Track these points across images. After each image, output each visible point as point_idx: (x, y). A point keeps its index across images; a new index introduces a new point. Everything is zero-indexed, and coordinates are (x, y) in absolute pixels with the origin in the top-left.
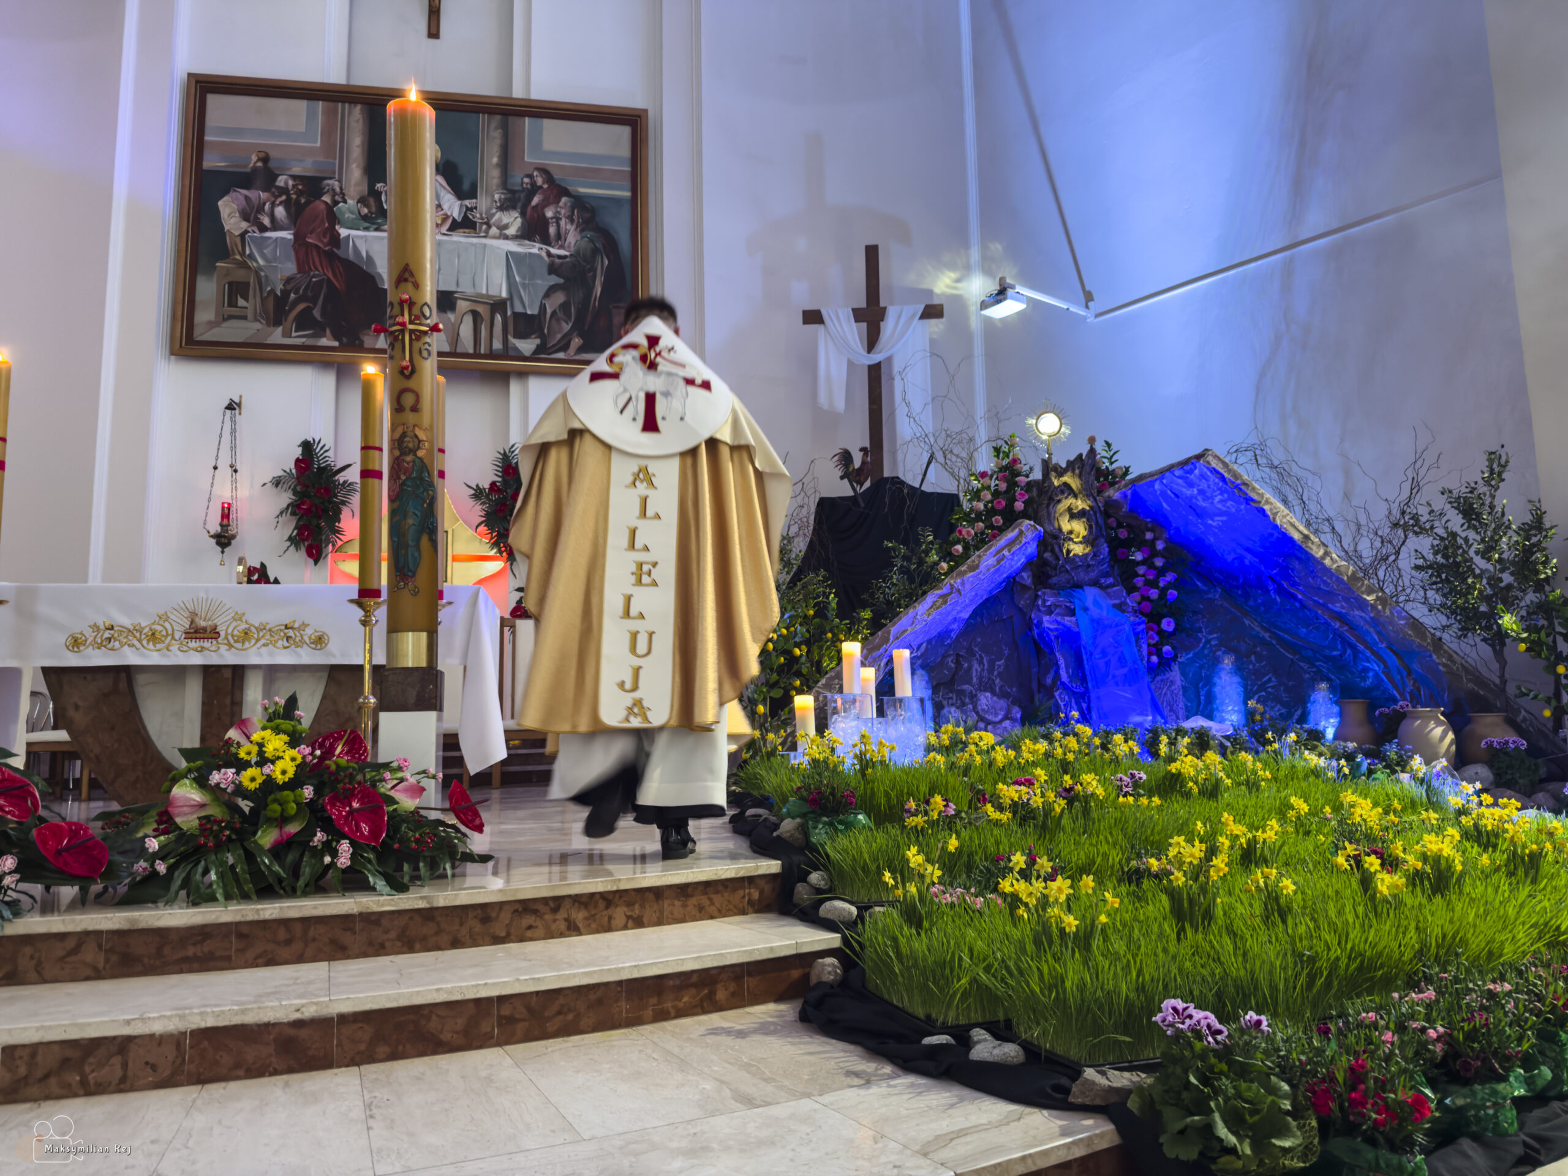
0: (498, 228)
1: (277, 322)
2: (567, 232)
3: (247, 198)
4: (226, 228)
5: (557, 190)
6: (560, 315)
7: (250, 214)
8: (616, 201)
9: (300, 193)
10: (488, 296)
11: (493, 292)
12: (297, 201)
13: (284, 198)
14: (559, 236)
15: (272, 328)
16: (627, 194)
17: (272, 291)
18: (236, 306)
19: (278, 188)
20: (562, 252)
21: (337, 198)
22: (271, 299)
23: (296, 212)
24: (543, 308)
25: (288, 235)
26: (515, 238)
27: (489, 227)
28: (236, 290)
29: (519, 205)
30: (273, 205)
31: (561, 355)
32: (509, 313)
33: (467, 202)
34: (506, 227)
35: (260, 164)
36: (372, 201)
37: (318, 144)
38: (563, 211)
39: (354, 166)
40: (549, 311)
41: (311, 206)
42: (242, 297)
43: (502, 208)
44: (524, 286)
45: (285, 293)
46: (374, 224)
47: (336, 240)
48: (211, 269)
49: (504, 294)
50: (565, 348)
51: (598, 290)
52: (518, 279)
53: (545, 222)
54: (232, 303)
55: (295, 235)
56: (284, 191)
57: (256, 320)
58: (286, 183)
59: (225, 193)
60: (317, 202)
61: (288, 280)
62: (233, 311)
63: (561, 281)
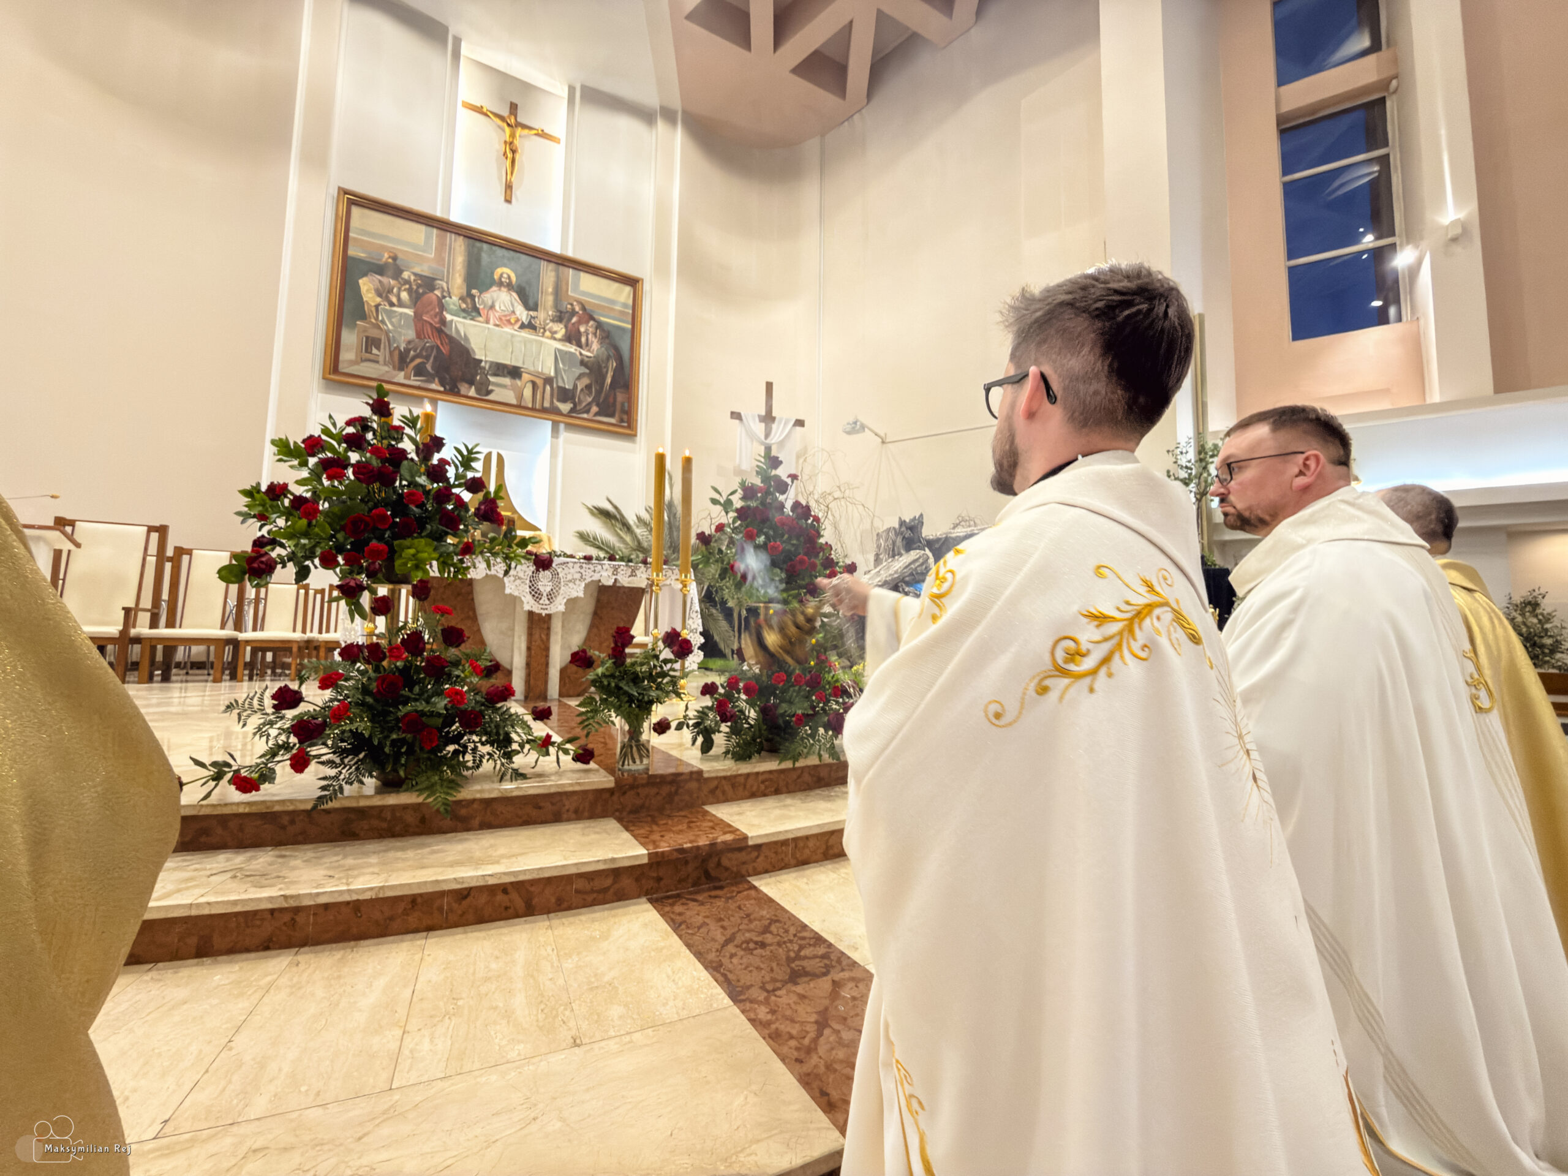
0: (550, 332)
1: (401, 369)
2: (592, 342)
3: (380, 282)
4: (365, 299)
5: (588, 316)
6: (587, 392)
7: (383, 293)
8: (623, 329)
9: (419, 286)
10: (542, 373)
11: (546, 371)
12: (417, 291)
13: (407, 286)
14: (587, 344)
15: (396, 372)
16: (629, 326)
17: (398, 348)
18: (371, 353)
19: (402, 279)
20: (589, 354)
21: (445, 294)
22: (397, 352)
23: (416, 298)
24: (575, 386)
25: (410, 312)
26: (560, 340)
27: (545, 331)
28: (371, 343)
29: (565, 320)
30: (399, 290)
31: (585, 416)
32: (555, 386)
33: (531, 313)
34: (556, 332)
35: (390, 260)
36: (469, 301)
37: (433, 255)
38: (591, 330)
39: (457, 275)
40: (579, 389)
41: (427, 296)
42: (376, 348)
43: (552, 321)
44: (565, 371)
45: (407, 351)
46: (469, 315)
47: (443, 321)
48: (353, 326)
49: (552, 374)
50: (588, 412)
51: (609, 380)
52: (561, 366)
53: (579, 333)
54: (368, 350)
55: (415, 313)
56: (407, 282)
57: (385, 364)
58: (409, 277)
59: (365, 275)
60: (431, 295)
61: (409, 342)
62: (368, 356)
63: (587, 371)
